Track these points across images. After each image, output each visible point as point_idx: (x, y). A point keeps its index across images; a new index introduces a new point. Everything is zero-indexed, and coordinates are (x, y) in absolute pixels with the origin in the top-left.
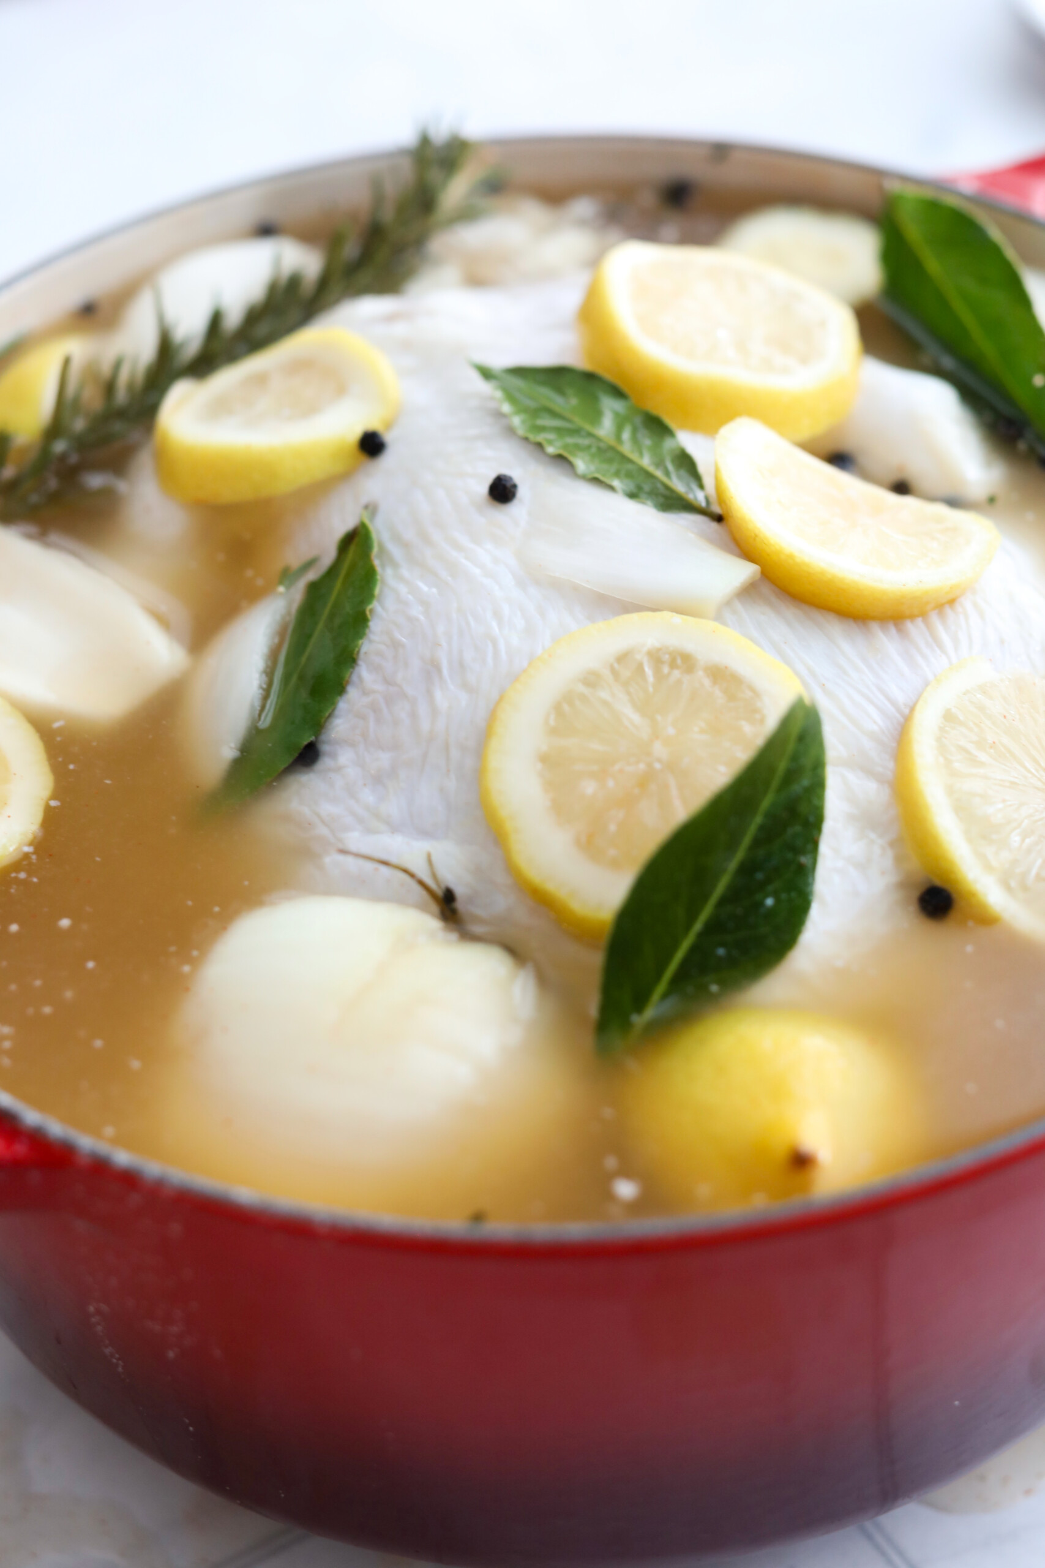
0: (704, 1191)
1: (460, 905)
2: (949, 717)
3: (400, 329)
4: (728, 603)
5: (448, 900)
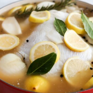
0: (26, 88)
1: (25, 59)
2: (72, 60)
3: (54, 13)
4: (60, 44)
5: (24, 58)
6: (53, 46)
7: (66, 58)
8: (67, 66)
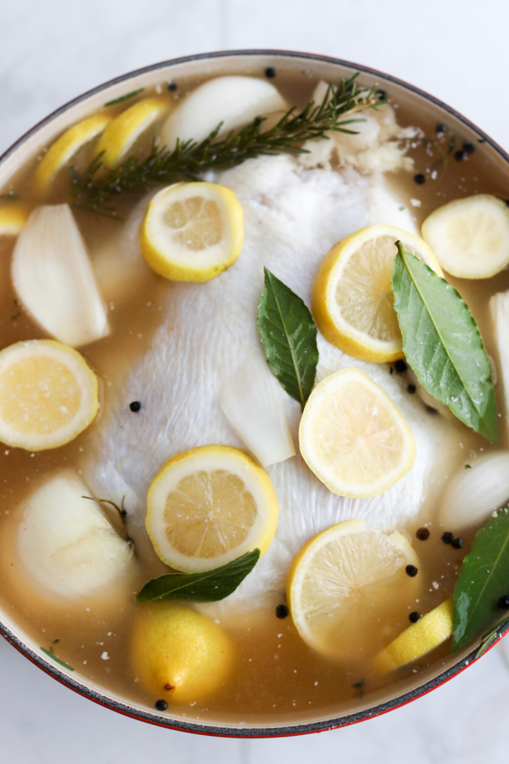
5: (123, 514)
6: (244, 479)
7: (304, 526)
8: (307, 577)
